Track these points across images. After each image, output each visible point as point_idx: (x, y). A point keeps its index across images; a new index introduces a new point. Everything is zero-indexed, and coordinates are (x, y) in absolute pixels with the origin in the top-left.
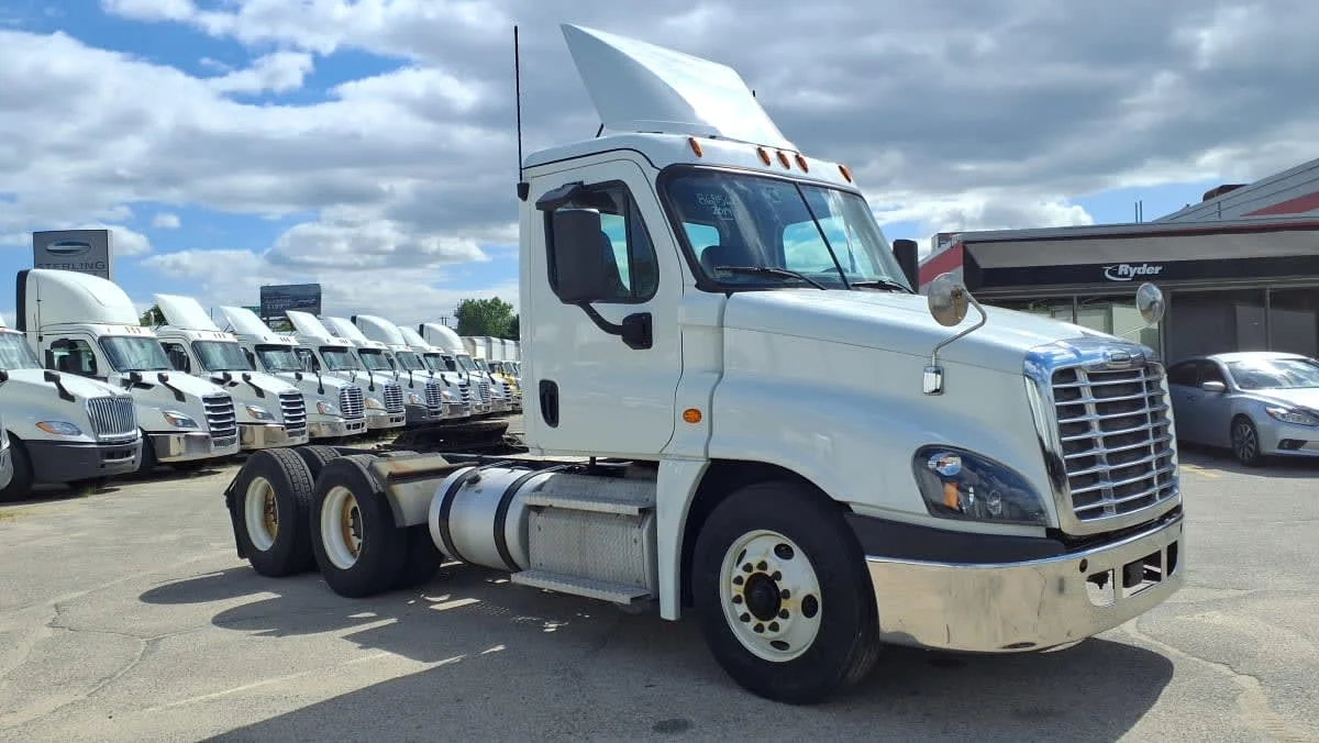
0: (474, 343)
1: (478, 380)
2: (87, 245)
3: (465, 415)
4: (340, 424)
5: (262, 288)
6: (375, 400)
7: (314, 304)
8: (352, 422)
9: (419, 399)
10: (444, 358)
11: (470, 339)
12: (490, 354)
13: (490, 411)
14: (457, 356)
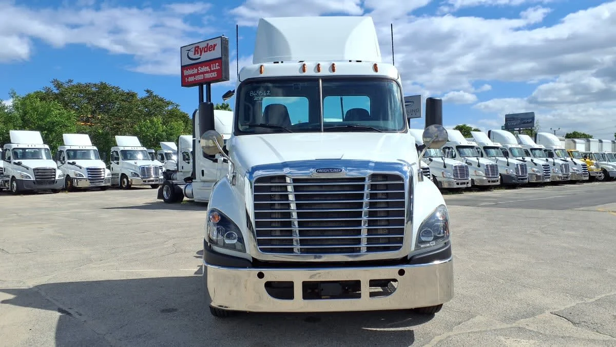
0: (575, 142)
1: (561, 162)
2: (413, 102)
3: (545, 181)
4: (453, 182)
5: (506, 115)
6: (481, 172)
7: (531, 122)
8: (460, 182)
9: (512, 172)
10: (545, 151)
11: (572, 140)
12: (588, 148)
13: (569, 179)
14: (555, 150)
